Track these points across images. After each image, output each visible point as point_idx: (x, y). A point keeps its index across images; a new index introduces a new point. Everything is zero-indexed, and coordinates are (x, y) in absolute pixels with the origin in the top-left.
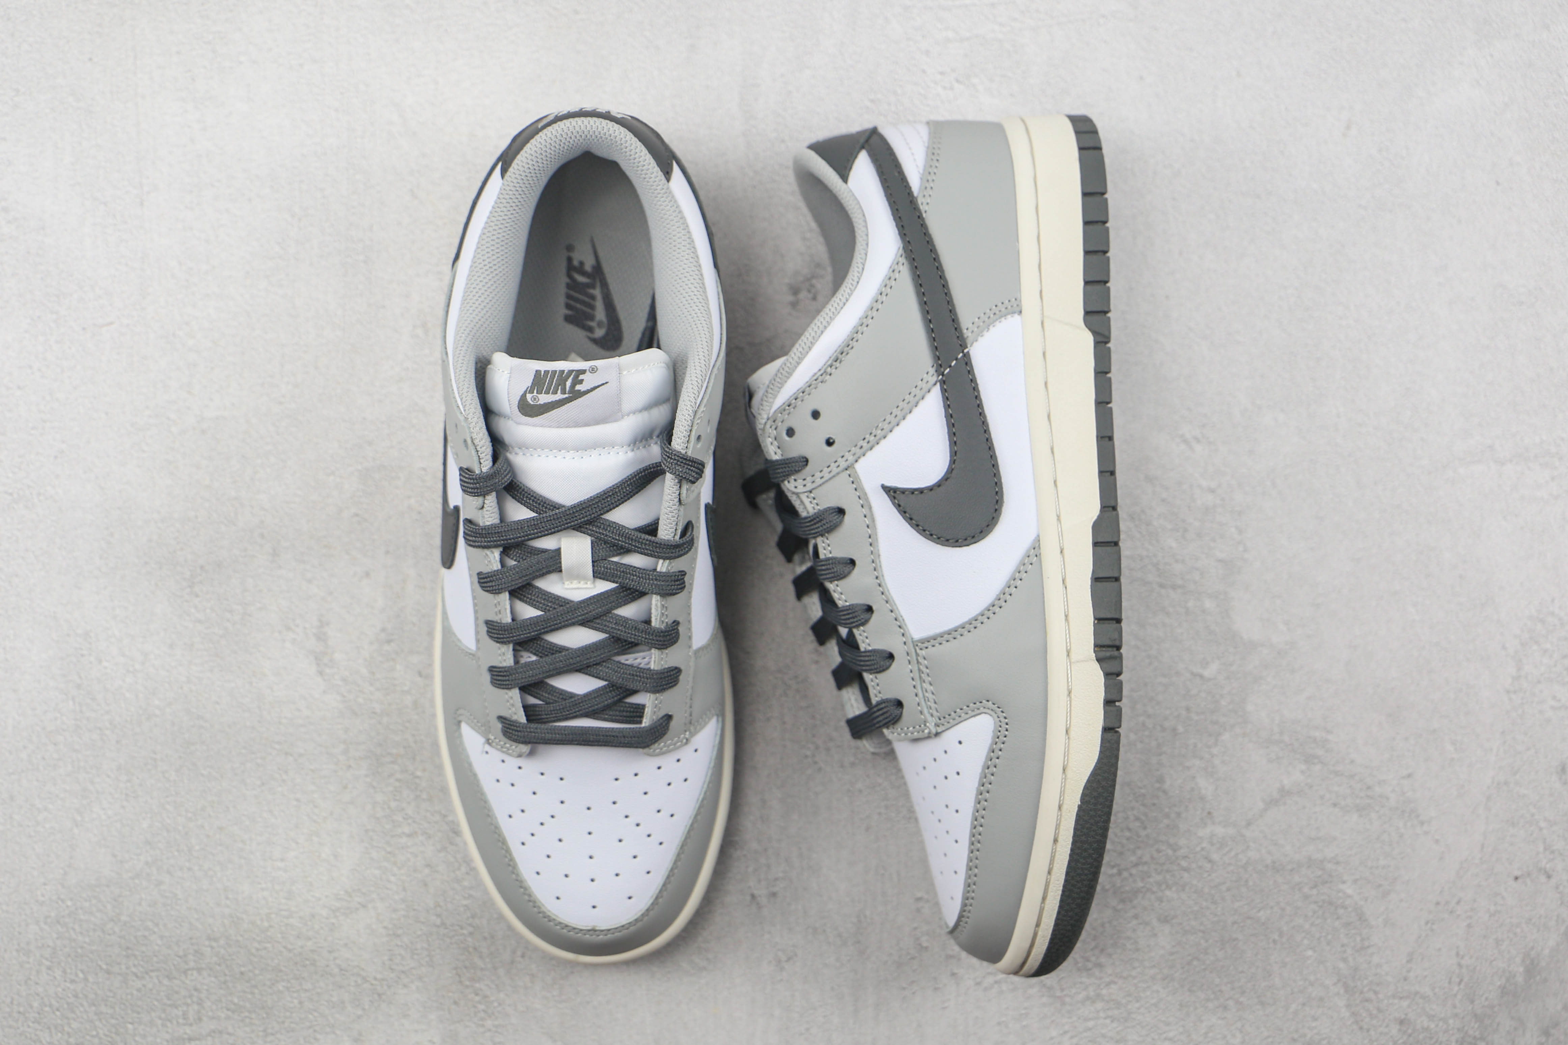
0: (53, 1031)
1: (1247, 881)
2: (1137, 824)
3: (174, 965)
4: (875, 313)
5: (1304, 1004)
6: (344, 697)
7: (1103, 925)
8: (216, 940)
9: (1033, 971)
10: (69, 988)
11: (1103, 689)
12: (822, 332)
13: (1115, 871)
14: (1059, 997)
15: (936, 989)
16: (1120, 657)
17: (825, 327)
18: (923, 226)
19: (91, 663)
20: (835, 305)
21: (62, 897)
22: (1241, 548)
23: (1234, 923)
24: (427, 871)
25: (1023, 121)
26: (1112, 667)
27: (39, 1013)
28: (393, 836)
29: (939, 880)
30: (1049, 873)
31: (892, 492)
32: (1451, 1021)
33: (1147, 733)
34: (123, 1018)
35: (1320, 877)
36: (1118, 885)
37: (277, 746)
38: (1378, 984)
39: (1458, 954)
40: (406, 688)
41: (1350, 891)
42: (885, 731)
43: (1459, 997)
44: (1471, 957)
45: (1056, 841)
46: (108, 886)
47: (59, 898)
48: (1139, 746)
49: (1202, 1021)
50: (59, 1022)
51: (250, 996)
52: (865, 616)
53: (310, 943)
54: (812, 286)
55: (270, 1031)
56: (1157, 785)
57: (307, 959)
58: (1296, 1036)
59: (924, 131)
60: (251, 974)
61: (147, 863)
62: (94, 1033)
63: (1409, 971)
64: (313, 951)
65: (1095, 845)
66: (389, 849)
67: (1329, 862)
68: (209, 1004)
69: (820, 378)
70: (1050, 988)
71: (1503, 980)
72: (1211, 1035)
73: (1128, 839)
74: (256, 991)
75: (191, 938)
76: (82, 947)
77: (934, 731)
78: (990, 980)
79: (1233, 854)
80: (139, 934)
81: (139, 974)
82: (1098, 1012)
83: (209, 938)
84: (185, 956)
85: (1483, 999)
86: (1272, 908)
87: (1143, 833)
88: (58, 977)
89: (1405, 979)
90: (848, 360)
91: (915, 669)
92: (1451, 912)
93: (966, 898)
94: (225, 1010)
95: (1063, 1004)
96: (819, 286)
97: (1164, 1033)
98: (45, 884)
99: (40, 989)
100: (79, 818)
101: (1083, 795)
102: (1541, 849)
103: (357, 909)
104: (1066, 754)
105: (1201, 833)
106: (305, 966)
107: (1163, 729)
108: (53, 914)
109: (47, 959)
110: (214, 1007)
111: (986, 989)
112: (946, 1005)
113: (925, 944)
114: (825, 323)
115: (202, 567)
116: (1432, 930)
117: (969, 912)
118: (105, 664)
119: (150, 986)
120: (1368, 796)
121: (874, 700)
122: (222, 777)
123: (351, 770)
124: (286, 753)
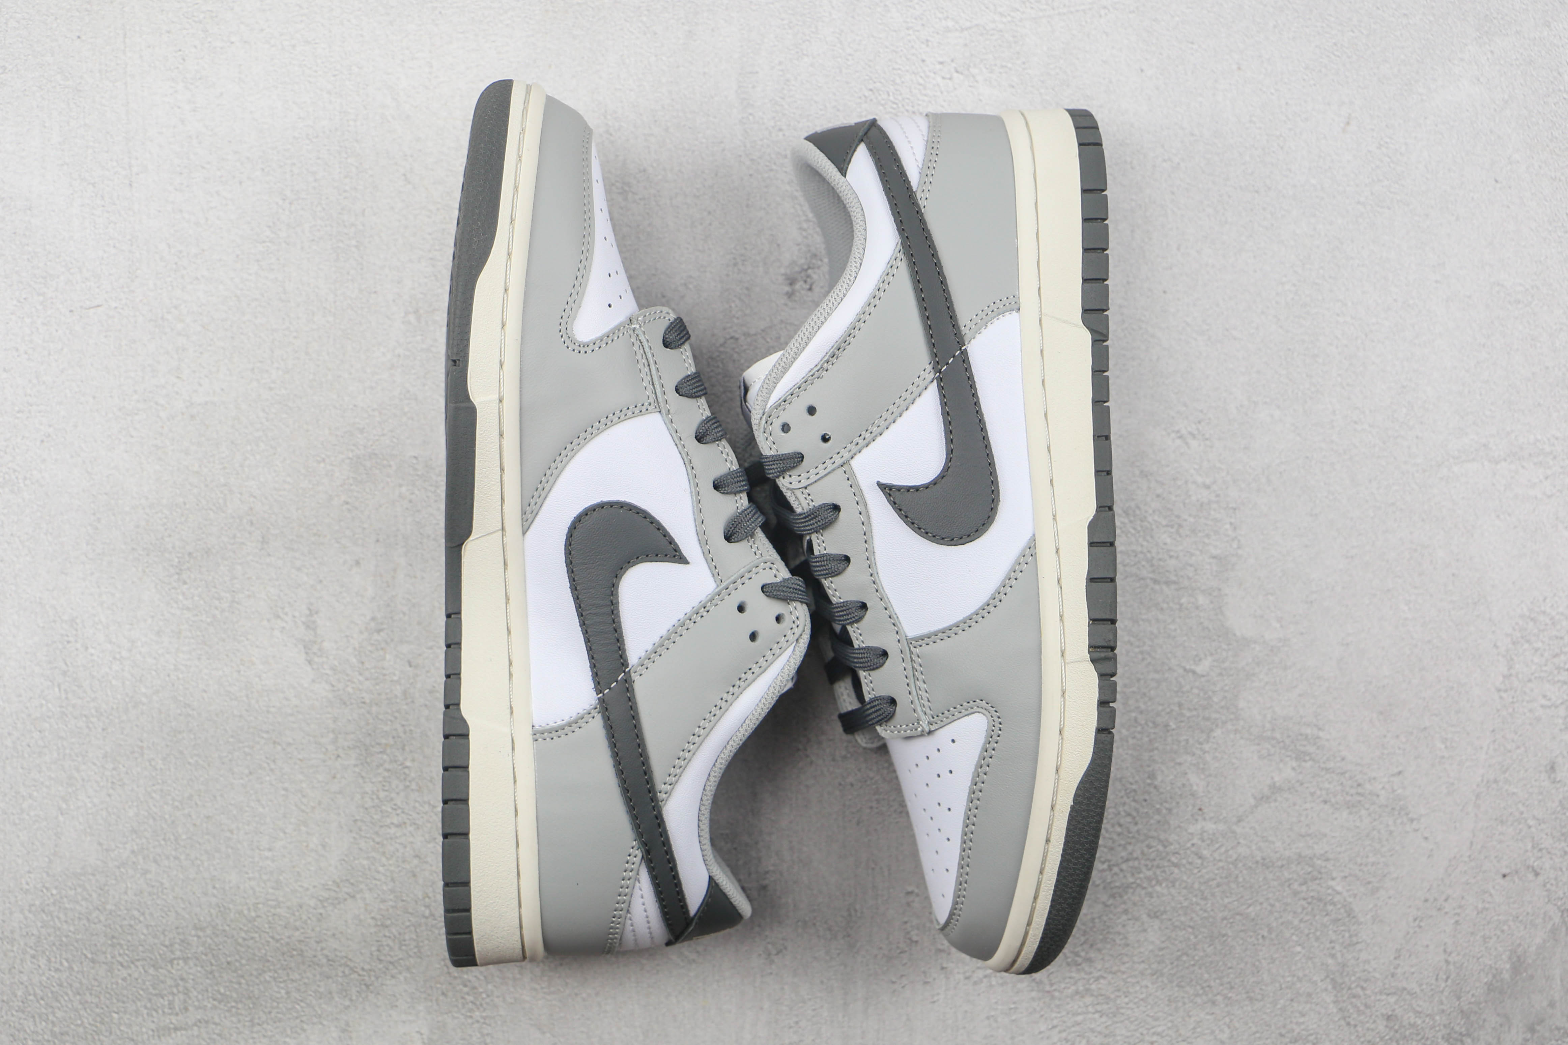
0: (37, 1020)
1: (1237, 877)
2: (1129, 819)
3: (160, 955)
4: (872, 309)
5: (1292, 1000)
6: (333, 686)
7: (1093, 919)
8: (202, 929)
9: (1023, 969)
10: (53, 977)
11: (1097, 689)
12: (819, 328)
13: (1105, 866)
14: (1048, 992)
15: (926, 983)
16: (1114, 659)
17: (822, 323)
18: (922, 221)
19: (77, 649)
20: (833, 300)
21: (47, 885)
22: (1235, 545)
23: (1225, 918)
24: (416, 861)
25: (1023, 114)
26: (1107, 668)
27: (23, 1002)
28: (381, 827)
29: (930, 876)
30: (1041, 872)
31: (887, 489)
32: (1438, 1018)
33: (1139, 729)
34: (107, 1007)
35: (1309, 873)
36: (1108, 881)
37: (265, 735)
38: (1366, 981)
39: (1445, 951)
40: (395, 678)
41: (1339, 888)
42: (878, 728)
43: (1446, 993)
44: (1458, 954)
45: (1048, 841)
46: (93, 875)
47: (44, 886)
48: (1131, 741)
49: (1190, 1017)
50: (44, 1010)
51: (236, 986)
52: (859, 613)
53: (297, 933)
54: (808, 276)
55: (256, 1021)
56: (1149, 781)
57: (294, 950)
58: (1283, 1031)
59: (923, 124)
60: (237, 964)
61: (133, 852)
62: (79, 1022)
63: (1396, 968)
64: (300, 941)
65: (1087, 846)
66: (378, 839)
67: (1319, 859)
68: (195, 993)
69: (817, 374)
70: (1040, 982)
71: (1490, 977)
72: (1199, 1030)
73: (1119, 834)
74: (243, 981)
75: (177, 928)
76: (67, 936)
77: (927, 730)
78: (980, 974)
79: (1223, 849)
80: (125, 923)
81: (125, 964)
82: (1087, 1007)
83: (196, 928)
84: (172, 945)
85: (1470, 995)
86: (1261, 904)
87: (1134, 829)
88: (43, 966)
89: (1393, 975)
90: (844, 356)
91: (909, 667)
92: (1439, 909)
93: (957, 896)
94: (211, 1000)
95: (1053, 998)
96: (815, 277)
97: (1153, 1028)
98: (29, 872)
99: (25, 978)
100: (64, 806)
101: (1076, 796)
102: (1529, 847)
103: (345, 900)
104: (1060, 755)
105: (1191, 829)
106: (292, 956)
107: (1156, 725)
108: (37, 903)
109: (31, 947)
110: (200, 997)
111: (975, 983)
112: (935, 998)
113: (915, 938)
114: (822, 318)
115: (190, 554)
116: (1420, 927)
117: (960, 910)
118: (92, 651)
119: (136, 975)
120: (1358, 794)
121: (867, 697)
122: (209, 765)
123: (339, 759)
124: (275, 743)
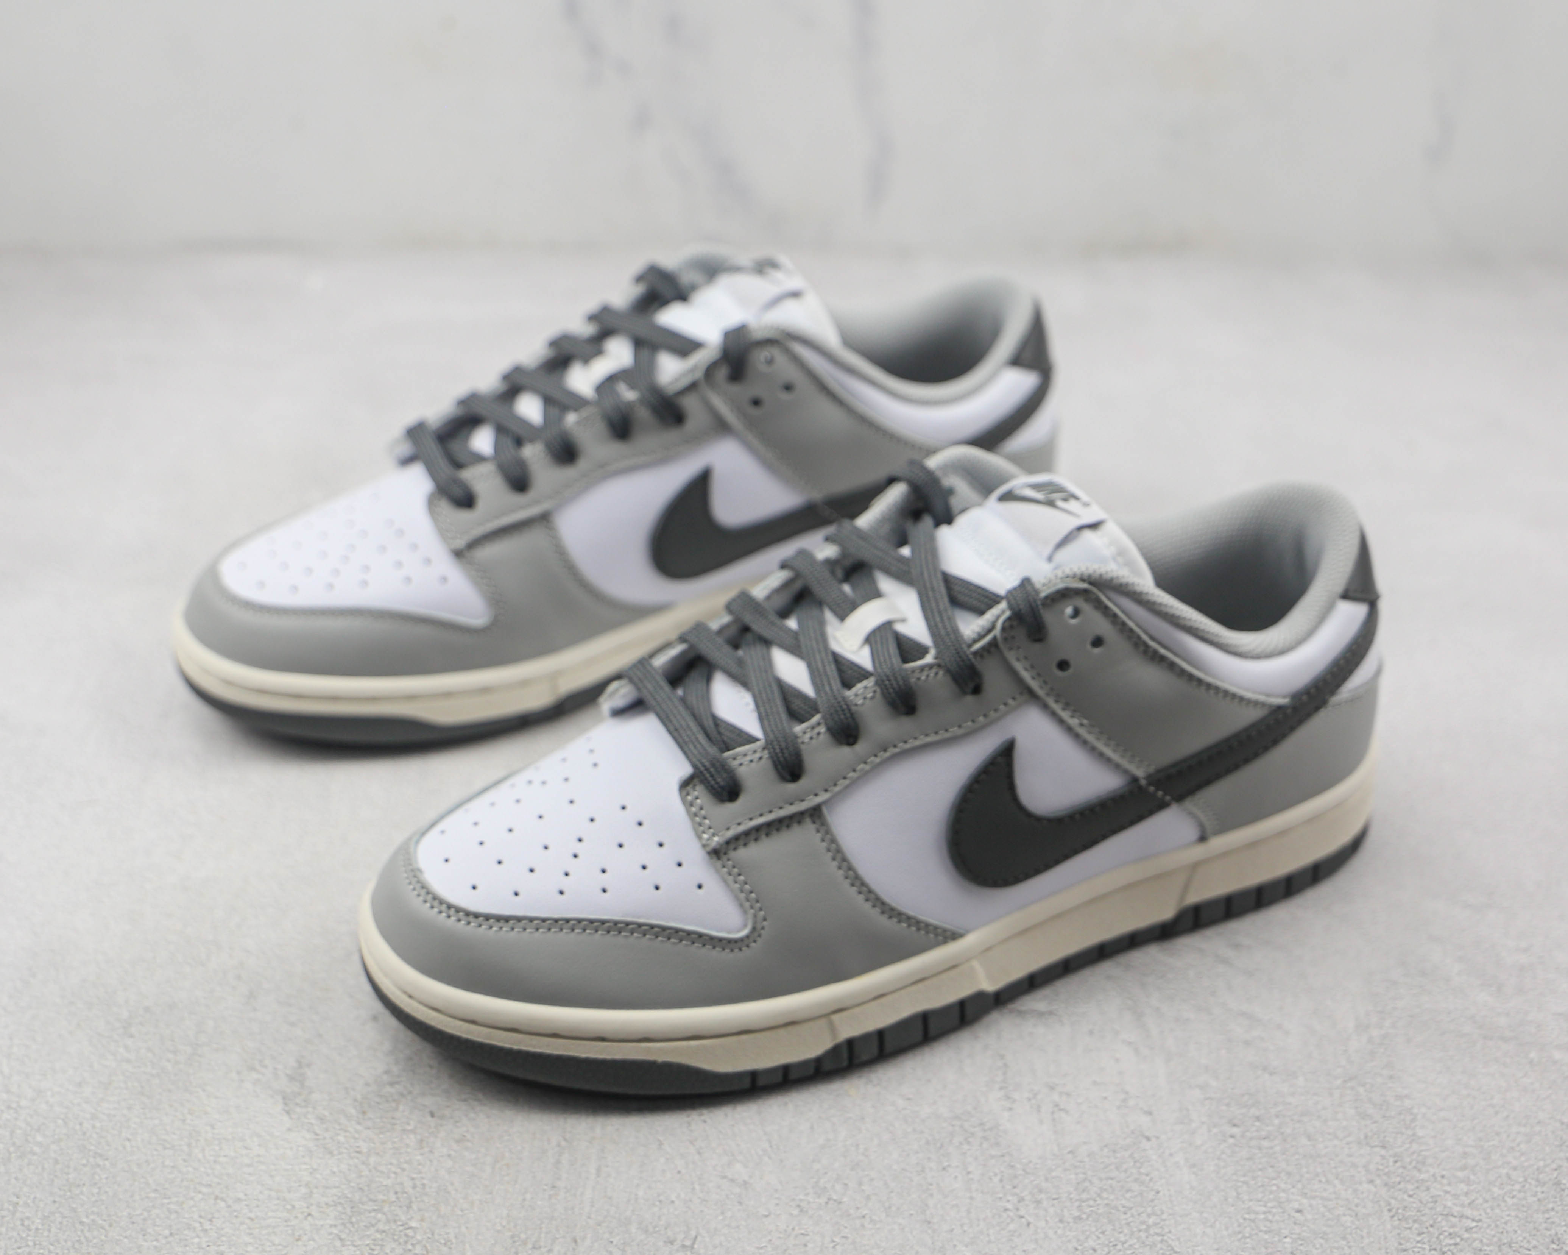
37: (204, 1190)
115: (147, 1008)
122: (111, 1225)
123: (309, 1218)
124: (216, 1198)
